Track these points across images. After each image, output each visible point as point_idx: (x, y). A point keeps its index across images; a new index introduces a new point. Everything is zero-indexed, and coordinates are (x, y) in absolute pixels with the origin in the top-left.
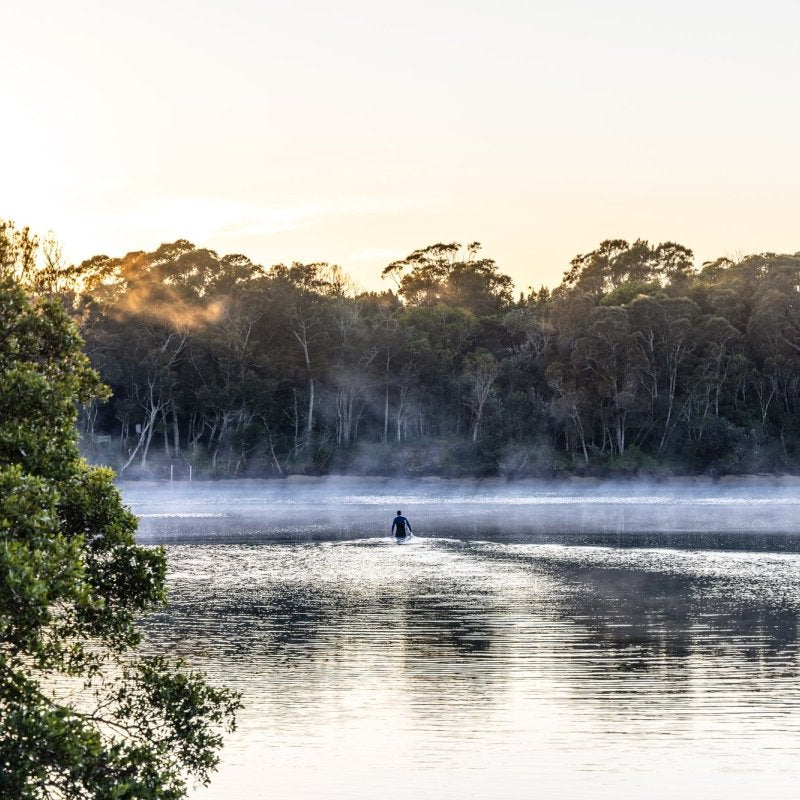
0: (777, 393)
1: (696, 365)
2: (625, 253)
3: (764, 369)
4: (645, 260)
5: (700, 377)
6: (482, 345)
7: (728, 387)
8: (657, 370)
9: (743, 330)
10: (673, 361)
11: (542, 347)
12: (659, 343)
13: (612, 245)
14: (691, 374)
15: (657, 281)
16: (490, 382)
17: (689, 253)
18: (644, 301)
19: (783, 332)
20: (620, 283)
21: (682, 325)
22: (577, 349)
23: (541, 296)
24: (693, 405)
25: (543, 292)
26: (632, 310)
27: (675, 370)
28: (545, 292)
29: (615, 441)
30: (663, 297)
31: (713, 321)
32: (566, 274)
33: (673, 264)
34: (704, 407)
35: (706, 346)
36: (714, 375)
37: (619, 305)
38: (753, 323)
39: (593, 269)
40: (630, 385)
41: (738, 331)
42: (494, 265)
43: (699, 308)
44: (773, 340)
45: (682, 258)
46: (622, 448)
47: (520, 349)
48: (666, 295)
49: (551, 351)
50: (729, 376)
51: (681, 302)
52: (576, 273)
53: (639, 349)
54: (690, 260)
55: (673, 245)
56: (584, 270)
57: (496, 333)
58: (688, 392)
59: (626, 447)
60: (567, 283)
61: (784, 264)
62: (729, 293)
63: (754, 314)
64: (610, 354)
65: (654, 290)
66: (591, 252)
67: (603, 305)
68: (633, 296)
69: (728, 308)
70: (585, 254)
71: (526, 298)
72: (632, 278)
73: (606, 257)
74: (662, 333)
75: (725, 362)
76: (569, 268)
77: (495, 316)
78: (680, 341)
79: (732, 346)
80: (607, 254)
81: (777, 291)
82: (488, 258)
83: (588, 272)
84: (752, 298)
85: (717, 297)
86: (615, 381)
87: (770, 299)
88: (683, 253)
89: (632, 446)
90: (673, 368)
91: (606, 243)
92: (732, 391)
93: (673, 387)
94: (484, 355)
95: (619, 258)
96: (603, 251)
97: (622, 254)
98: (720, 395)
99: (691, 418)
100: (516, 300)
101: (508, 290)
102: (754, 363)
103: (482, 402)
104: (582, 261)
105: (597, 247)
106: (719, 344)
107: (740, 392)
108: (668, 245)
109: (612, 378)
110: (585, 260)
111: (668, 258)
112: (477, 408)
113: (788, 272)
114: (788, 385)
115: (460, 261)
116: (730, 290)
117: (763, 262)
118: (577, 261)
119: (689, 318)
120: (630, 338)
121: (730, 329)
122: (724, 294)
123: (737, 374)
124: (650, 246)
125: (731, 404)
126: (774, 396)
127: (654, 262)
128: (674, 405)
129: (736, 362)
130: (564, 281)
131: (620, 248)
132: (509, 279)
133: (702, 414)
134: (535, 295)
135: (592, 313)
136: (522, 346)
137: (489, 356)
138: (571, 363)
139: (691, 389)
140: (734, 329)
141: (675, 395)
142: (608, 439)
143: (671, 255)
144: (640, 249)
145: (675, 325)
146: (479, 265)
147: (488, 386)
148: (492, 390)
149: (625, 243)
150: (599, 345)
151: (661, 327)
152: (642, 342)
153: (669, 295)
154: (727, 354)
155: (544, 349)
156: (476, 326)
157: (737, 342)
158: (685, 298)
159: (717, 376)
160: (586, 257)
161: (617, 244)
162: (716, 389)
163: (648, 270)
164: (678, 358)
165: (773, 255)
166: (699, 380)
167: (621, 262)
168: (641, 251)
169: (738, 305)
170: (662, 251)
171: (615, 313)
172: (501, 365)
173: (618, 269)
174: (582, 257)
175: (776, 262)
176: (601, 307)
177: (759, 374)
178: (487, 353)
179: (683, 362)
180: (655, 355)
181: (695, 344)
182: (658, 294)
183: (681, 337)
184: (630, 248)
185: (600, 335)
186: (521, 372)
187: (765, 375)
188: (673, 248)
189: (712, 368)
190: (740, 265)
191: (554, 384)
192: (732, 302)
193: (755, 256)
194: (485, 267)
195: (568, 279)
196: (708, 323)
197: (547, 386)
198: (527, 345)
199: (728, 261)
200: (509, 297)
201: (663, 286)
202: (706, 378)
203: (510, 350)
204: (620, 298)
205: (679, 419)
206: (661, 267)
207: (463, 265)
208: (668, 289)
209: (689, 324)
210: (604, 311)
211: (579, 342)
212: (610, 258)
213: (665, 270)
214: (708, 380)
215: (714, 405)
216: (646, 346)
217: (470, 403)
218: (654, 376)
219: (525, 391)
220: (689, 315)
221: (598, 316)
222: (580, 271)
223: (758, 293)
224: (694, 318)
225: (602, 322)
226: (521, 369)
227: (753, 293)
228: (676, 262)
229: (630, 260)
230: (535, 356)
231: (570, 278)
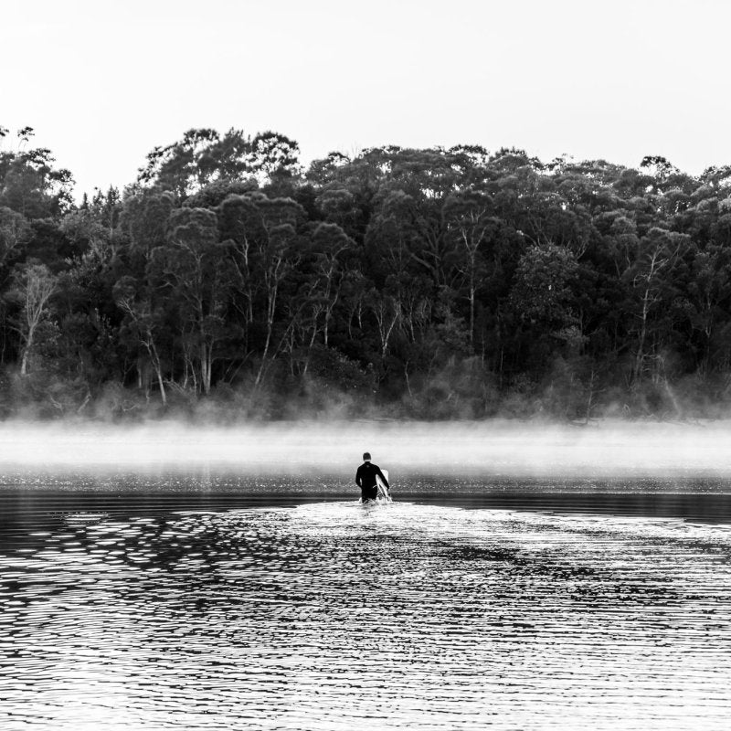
0: (401, 319)
1: (300, 283)
2: (215, 145)
3: (384, 290)
4: (239, 154)
5: (305, 298)
6: (33, 256)
7: (341, 311)
8: (253, 289)
9: (360, 240)
10: (273, 277)
11: (109, 258)
12: (255, 254)
13: (198, 135)
14: (294, 294)
15: (255, 181)
16: (43, 301)
17: (293, 145)
18: (239, 203)
19: (408, 243)
20: (207, 182)
21: (285, 232)
22: (153, 260)
23: (110, 197)
24: (296, 333)
25: (112, 194)
26: (222, 214)
27: (275, 288)
28: (114, 194)
29: (200, 377)
30: (261, 198)
31: (323, 228)
32: (141, 170)
33: (274, 160)
34: (309, 336)
35: (314, 260)
36: (323, 295)
37: (207, 207)
38: (371, 232)
39: (175, 164)
40: (218, 306)
41: (353, 241)
42: (50, 156)
43: (306, 213)
44: (396, 254)
45: (285, 151)
46: (208, 384)
47: (81, 260)
48: (264, 195)
49: (121, 262)
50: (342, 298)
51: (283, 204)
52: (154, 170)
53: (230, 262)
54: (293, 154)
55: (274, 136)
56: (164, 165)
57: (52, 240)
58: (291, 315)
59: (213, 383)
60: (142, 182)
61: (410, 160)
62: (342, 194)
63: (374, 222)
64: (193, 267)
65: (250, 189)
66: (172, 143)
67: (185, 206)
68: (223, 196)
69: (340, 214)
70: (164, 146)
71: (90, 201)
72: (223, 176)
73: (192, 150)
74: (259, 243)
75: (337, 279)
76: (145, 163)
77: (50, 219)
78: (282, 252)
79: (346, 260)
80: (192, 146)
81: (401, 193)
82: (43, 147)
83: (168, 168)
84: (372, 201)
85: (329, 200)
86: (200, 301)
87: (392, 203)
88: (285, 146)
89: (221, 383)
90: (272, 286)
91: (191, 133)
92: (346, 316)
93: (272, 310)
94: (36, 267)
95: (206, 151)
96: (188, 142)
97: (211, 146)
98: (330, 320)
99: (295, 347)
100: (78, 203)
101: (68, 188)
102: (372, 281)
103: (33, 325)
104: (161, 154)
105: (180, 138)
106: (329, 255)
107: (355, 319)
108: (268, 136)
109: (196, 297)
110: (165, 154)
111: (267, 151)
112: (27, 333)
113: (417, 170)
114: (414, 309)
115: (8, 152)
116: (343, 191)
117: (385, 158)
118: (155, 155)
119: (293, 224)
120: (219, 249)
121: (343, 238)
122: (336, 196)
123: (352, 295)
124: (245, 138)
125: (344, 332)
126: (397, 322)
127: (250, 156)
128: (273, 332)
129: (351, 280)
130: (139, 179)
131: (208, 139)
132: (68, 174)
133: (308, 343)
134: (103, 197)
135: (172, 215)
136: (84, 256)
137: (43, 268)
138: (146, 277)
139: (295, 313)
140: (348, 238)
141: (274, 321)
142: (190, 373)
143: (271, 148)
144: (233, 140)
145: (275, 232)
146: (31, 156)
147: (41, 305)
148: (46, 310)
149: (214, 133)
150: (180, 256)
151: (259, 235)
152: (233, 253)
153: (268, 195)
154: (340, 269)
155: (113, 261)
156: (27, 231)
157: (352, 255)
158: (289, 199)
159: (327, 296)
160: (166, 150)
161: (205, 134)
162: (325, 313)
163: (242, 167)
164: (279, 274)
165: (397, 149)
166: (305, 301)
167: (210, 156)
168: (234, 142)
169: (354, 211)
170: (261, 142)
171: (201, 216)
172: (57, 280)
173: (207, 164)
174: (161, 150)
175: (400, 158)
176: (184, 209)
177: (378, 294)
178: (39, 264)
179: (286, 279)
180: (251, 270)
181: (300, 256)
182: (254, 194)
183: (282, 247)
184: (222, 138)
185: (182, 243)
186: (83, 289)
187: (385, 296)
188: (275, 139)
189: (321, 287)
190: (357, 161)
191: (123, 304)
192: (346, 206)
193: (376, 149)
194: (38, 158)
195: (144, 176)
196: (316, 231)
197: (115, 306)
198: (91, 255)
199: (342, 157)
200: (69, 199)
201: (261, 186)
202: (313, 298)
203: (69, 261)
204: (207, 199)
205: (279, 349)
206: (259, 162)
207: (12, 156)
208: (267, 189)
209: (294, 231)
210: (187, 213)
211: (156, 252)
212: (195, 152)
213: (264, 167)
214: (316, 302)
215: (322, 333)
216: (239, 259)
217: (19, 327)
218: (249, 296)
219: (88, 314)
220: (294, 220)
221: (179, 219)
222: (158, 167)
223: (378, 195)
224: (299, 225)
225: (184, 227)
226: (84, 285)
227: (371, 195)
228: (278, 156)
229: (220, 153)
230: (100, 268)
231: (146, 176)
